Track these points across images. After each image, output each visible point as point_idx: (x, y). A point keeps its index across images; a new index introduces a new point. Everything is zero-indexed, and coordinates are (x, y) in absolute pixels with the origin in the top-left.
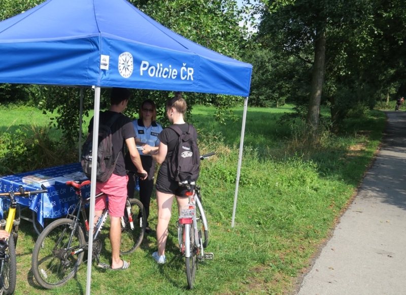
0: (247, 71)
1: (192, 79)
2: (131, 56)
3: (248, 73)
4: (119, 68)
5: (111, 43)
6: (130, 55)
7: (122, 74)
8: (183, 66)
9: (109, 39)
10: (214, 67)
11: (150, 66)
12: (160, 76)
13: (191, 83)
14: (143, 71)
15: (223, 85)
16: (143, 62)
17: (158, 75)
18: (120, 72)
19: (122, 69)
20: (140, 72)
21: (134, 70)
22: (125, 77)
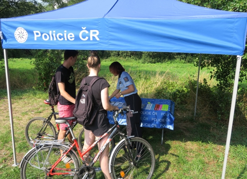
1: (98, 39)
2: (24, 29)
4: (16, 38)
5: (8, 24)
6: (22, 28)
7: (18, 41)
9: (6, 22)
11: (42, 34)
13: (96, 43)
14: (37, 37)
16: (35, 32)
17: (53, 38)
18: (17, 39)
19: (18, 38)
20: (34, 39)
21: (28, 38)
22: (21, 42)
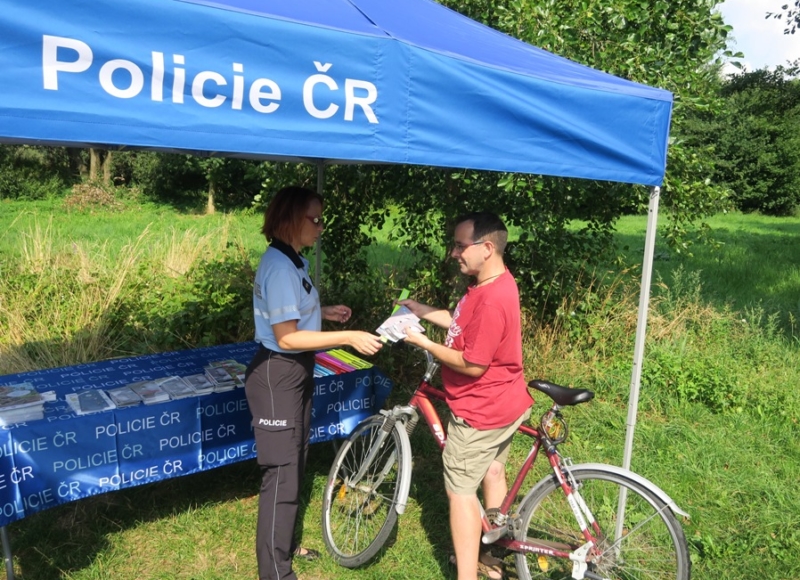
0: (651, 110)
1: (372, 118)
3: (657, 115)
8: (315, 71)
10: (482, 86)
12: (178, 96)
13: (366, 131)
14: (61, 73)
15: (541, 144)
